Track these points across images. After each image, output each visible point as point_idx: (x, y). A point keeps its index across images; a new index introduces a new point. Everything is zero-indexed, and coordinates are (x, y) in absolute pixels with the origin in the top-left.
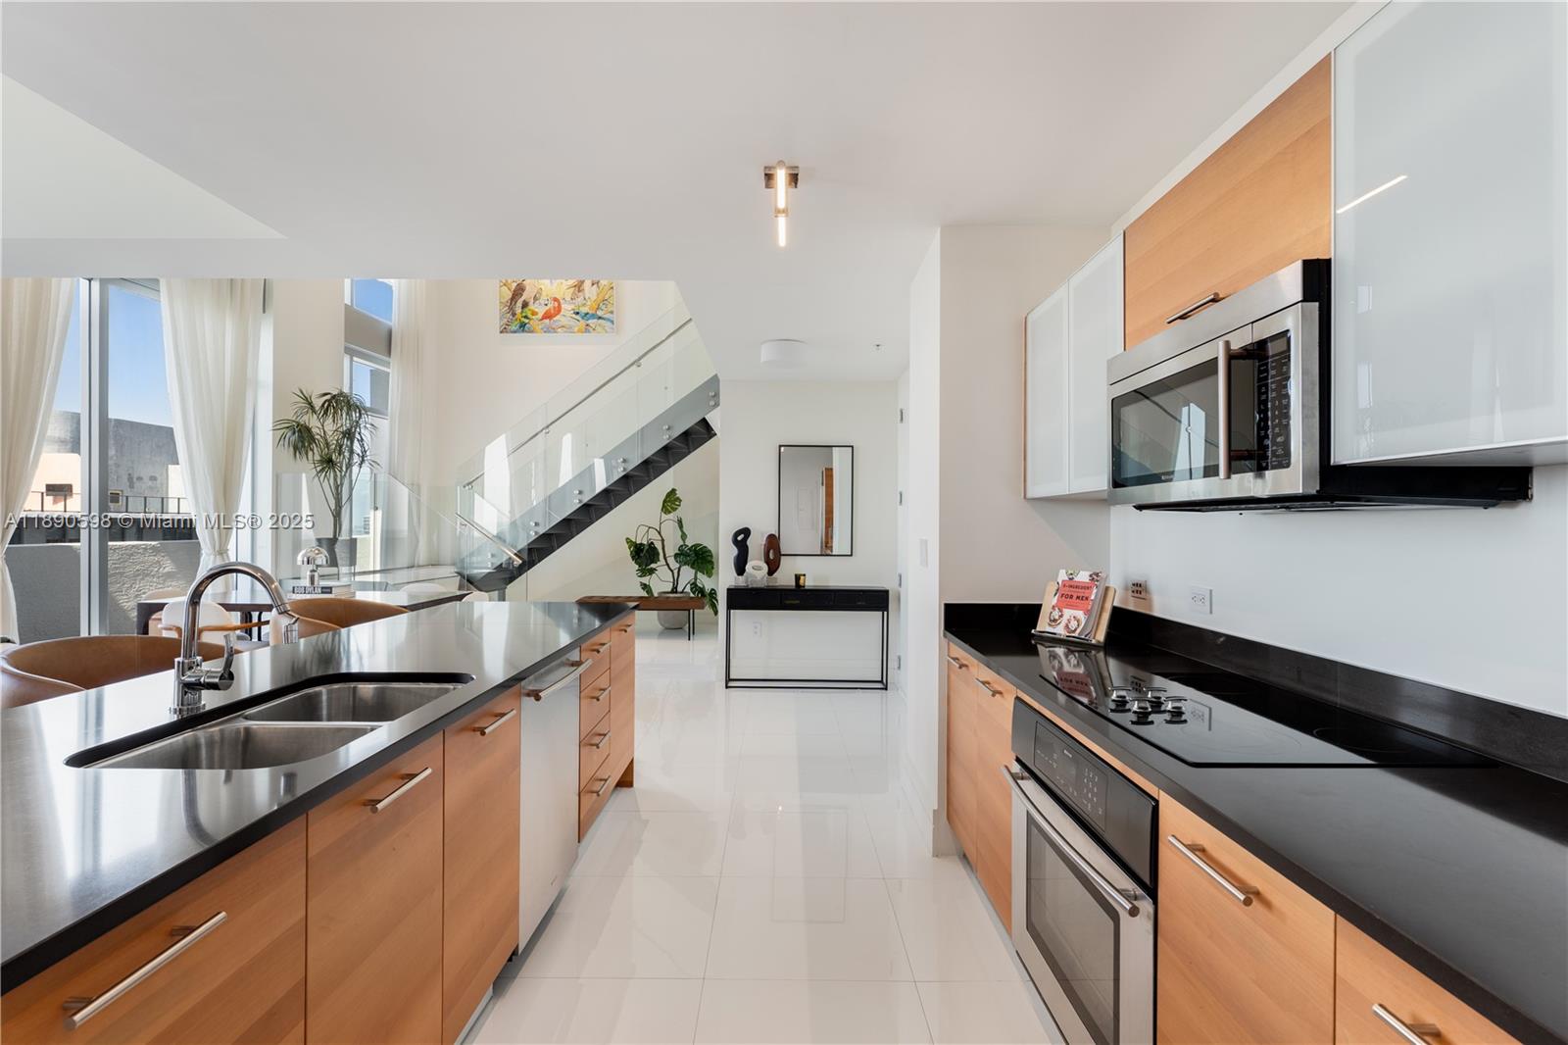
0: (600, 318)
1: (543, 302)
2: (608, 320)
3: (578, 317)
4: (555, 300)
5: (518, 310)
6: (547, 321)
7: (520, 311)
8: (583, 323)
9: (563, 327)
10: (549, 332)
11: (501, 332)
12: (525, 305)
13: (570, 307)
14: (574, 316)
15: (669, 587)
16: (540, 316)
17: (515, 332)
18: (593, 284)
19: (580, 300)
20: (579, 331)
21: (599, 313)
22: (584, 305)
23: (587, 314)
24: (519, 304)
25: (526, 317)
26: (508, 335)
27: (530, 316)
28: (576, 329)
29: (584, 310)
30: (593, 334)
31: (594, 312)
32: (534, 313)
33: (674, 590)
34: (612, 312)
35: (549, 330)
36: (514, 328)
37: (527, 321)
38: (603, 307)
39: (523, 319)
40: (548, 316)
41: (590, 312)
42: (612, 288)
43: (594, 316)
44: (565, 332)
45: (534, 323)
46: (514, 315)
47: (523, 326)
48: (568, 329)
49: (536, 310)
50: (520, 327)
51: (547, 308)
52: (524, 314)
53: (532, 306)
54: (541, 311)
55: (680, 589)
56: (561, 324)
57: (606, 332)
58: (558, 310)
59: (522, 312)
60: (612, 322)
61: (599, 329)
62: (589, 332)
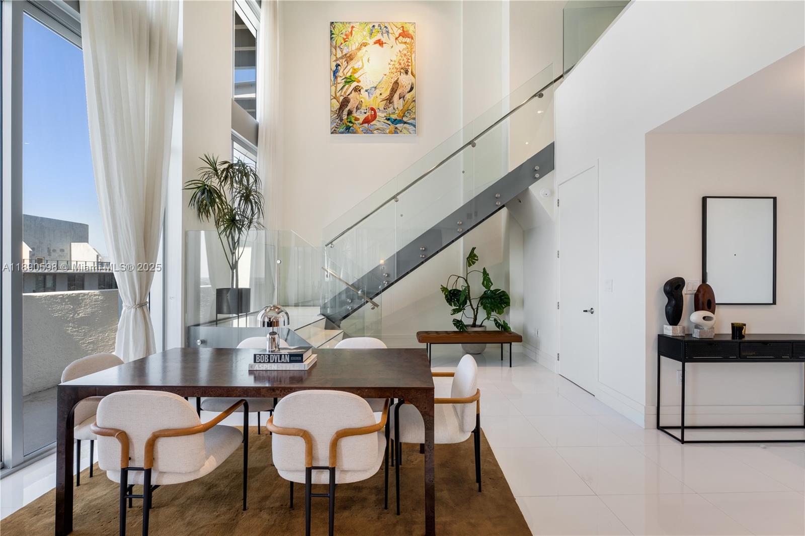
0: (405, 123)
1: (363, 111)
2: (411, 124)
3: (389, 122)
4: (372, 109)
5: (345, 117)
6: (366, 125)
7: (346, 117)
8: (392, 127)
9: (378, 129)
10: (368, 133)
11: (332, 133)
12: (350, 113)
13: (383, 115)
14: (386, 121)
15: (471, 322)
16: (361, 121)
17: (342, 133)
18: (400, 98)
19: (390, 110)
20: (389, 133)
21: (405, 119)
22: (394, 113)
23: (396, 119)
24: (345, 112)
25: (350, 122)
26: (337, 135)
27: (353, 121)
28: (388, 131)
29: (393, 117)
30: (400, 135)
31: (401, 119)
32: (357, 119)
33: (474, 325)
34: (414, 119)
35: (368, 131)
36: (341, 130)
37: (351, 125)
38: (408, 115)
39: (348, 124)
40: (367, 121)
41: (398, 118)
42: (414, 101)
43: (401, 122)
44: (380, 133)
45: (357, 126)
46: (341, 120)
47: (348, 130)
48: (381, 131)
49: (358, 117)
50: (346, 129)
51: (366, 115)
52: (349, 120)
53: (355, 114)
54: (362, 117)
55: (478, 323)
56: (376, 127)
57: (410, 133)
58: (374, 117)
59: (347, 119)
60: (415, 126)
61: (404, 131)
62: (397, 133)
